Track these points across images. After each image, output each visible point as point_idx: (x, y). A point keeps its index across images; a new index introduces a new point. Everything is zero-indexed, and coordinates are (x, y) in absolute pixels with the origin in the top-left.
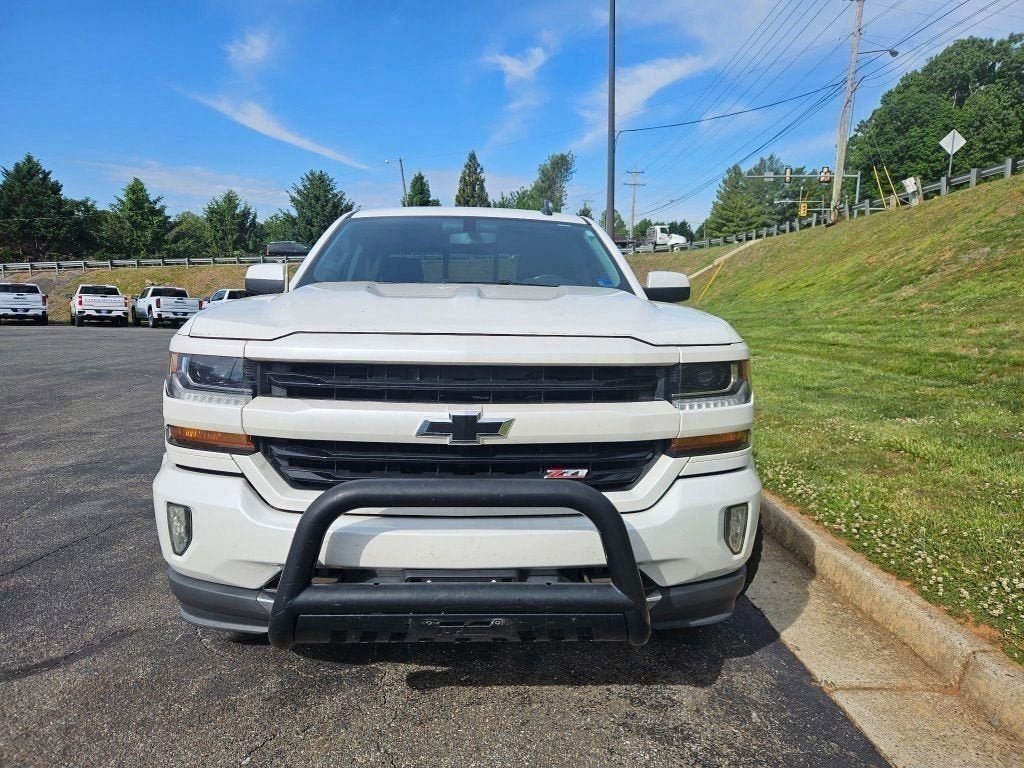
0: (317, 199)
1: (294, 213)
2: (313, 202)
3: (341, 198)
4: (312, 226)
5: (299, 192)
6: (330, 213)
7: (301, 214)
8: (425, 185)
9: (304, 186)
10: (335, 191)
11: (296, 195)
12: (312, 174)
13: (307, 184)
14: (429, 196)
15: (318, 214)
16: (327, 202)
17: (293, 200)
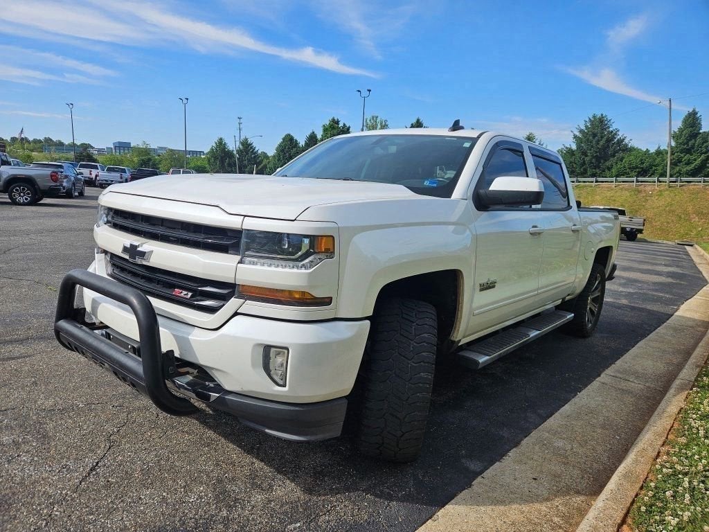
0: (594, 135)
1: (574, 147)
2: (591, 138)
3: (615, 134)
4: (587, 156)
5: (581, 131)
6: (603, 146)
7: (579, 147)
8: (697, 119)
9: (586, 127)
10: (611, 129)
11: (578, 134)
12: (594, 117)
13: (588, 124)
14: (700, 129)
15: (592, 147)
16: (602, 137)
17: (575, 137)
